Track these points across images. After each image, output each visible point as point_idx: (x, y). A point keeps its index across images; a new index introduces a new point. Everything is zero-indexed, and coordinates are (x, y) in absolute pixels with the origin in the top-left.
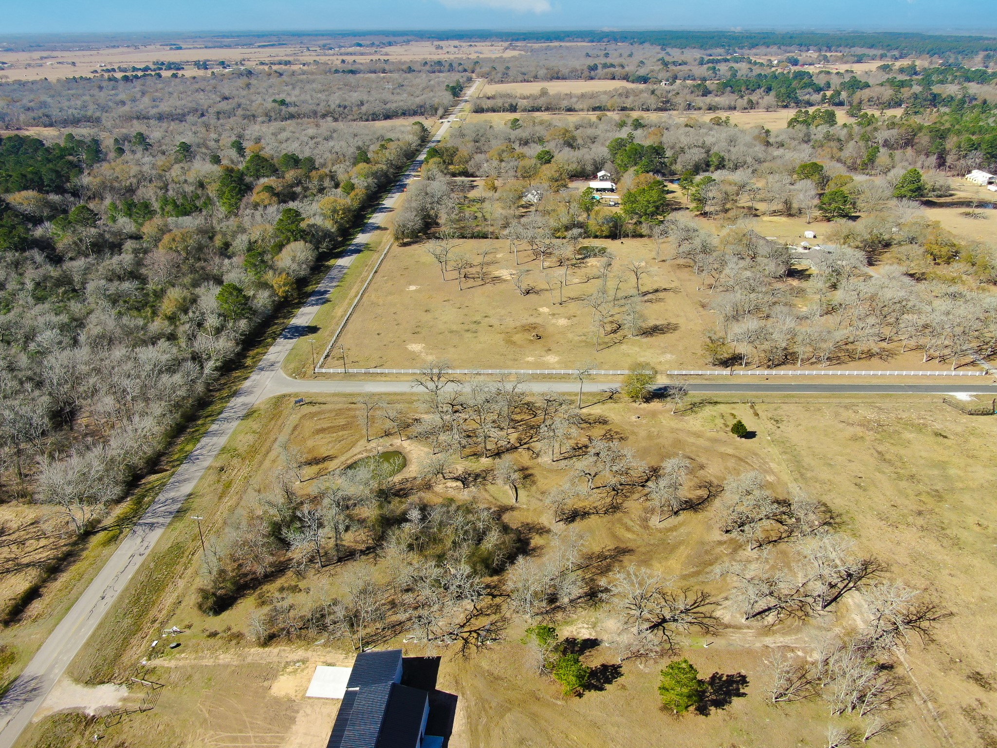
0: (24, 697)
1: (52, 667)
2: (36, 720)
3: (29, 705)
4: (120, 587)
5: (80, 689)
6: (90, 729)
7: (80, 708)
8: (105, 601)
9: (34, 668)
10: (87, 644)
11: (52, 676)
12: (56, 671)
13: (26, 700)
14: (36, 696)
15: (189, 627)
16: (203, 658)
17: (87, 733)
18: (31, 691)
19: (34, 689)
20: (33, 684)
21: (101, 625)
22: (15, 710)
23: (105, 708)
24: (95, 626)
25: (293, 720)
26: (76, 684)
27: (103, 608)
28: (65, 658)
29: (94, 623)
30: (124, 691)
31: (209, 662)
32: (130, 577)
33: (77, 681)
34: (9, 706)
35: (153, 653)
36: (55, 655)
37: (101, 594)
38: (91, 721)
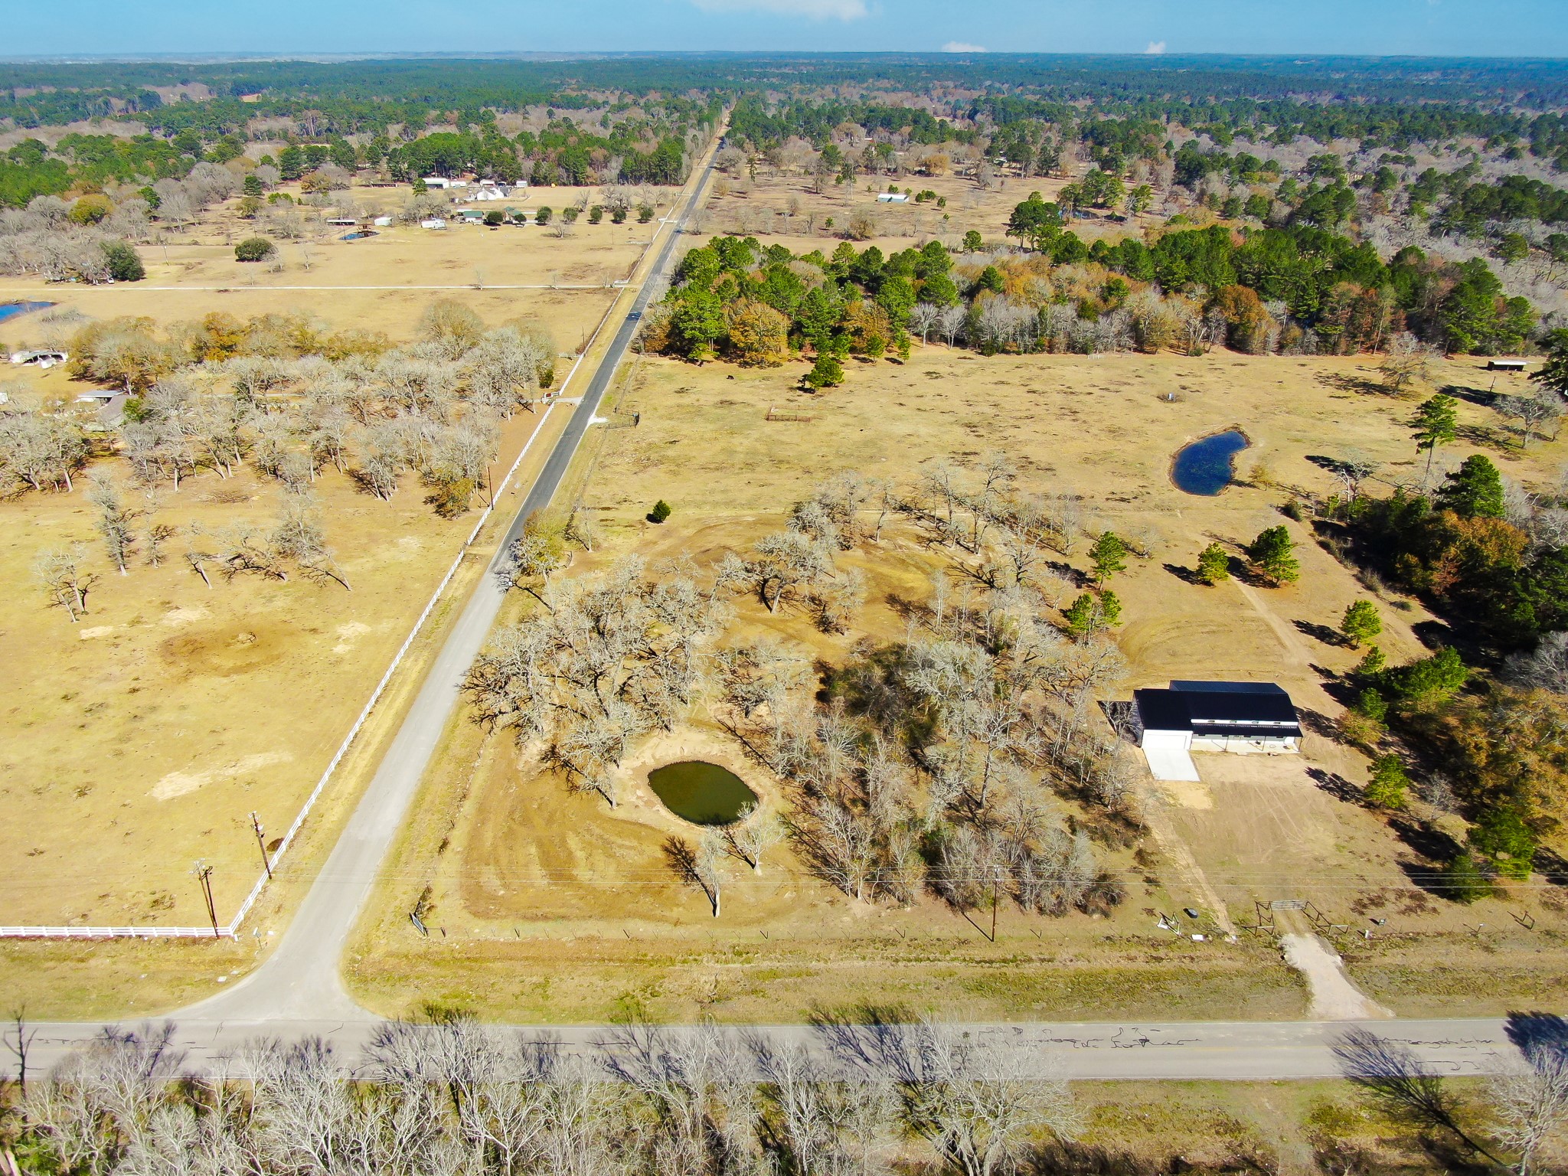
0: (1373, 1049)
1: (1309, 1040)
2: (1390, 1013)
3: (1379, 1034)
4: (1108, 1028)
5: (1316, 985)
6: (1356, 954)
7: (1342, 973)
8: (1149, 1035)
9: (1325, 1065)
10: (1244, 1016)
11: (1320, 1032)
12: (1309, 1031)
13: (1375, 1041)
14: (1362, 1034)
15: (1150, 912)
16: (1196, 881)
17: (1363, 954)
18: (1360, 1045)
19: (1354, 1041)
20: (1350, 1049)
21: (1199, 1015)
22: (1398, 1047)
23: (1324, 946)
24: (1207, 1023)
25: (1235, 785)
26: (1312, 995)
27: (1165, 1029)
28: (1283, 1031)
29: (1200, 1028)
30: (1289, 939)
31: (1199, 873)
32: (1080, 1025)
33: (1307, 996)
34: (1398, 1059)
35: (1214, 935)
36: (1285, 1048)
37: (1139, 1050)
38: (1348, 959)
